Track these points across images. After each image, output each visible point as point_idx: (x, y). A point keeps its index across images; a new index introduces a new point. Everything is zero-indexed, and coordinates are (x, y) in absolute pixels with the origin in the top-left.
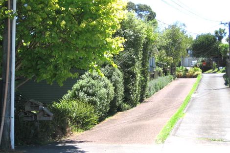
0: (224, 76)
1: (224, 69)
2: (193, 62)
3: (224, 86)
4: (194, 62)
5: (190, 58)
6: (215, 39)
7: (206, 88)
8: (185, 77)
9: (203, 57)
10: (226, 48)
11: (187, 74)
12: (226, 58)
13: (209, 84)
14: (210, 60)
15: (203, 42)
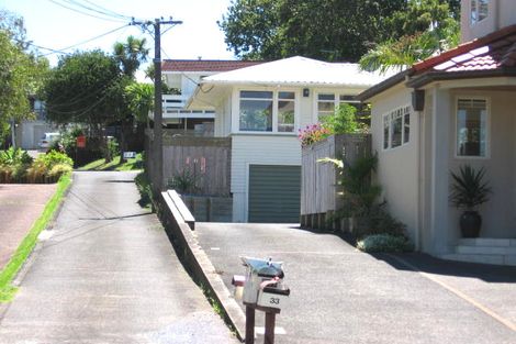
0: (138, 180)
1: (139, 157)
2: (48, 135)
3: (138, 209)
4: (52, 135)
5: (41, 123)
6: (115, 70)
7: (85, 215)
8: (22, 179)
9: (80, 120)
10: (147, 97)
11: (29, 170)
12: (144, 125)
13: (94, 202)
14: (100, 133)
15: (79, 77)
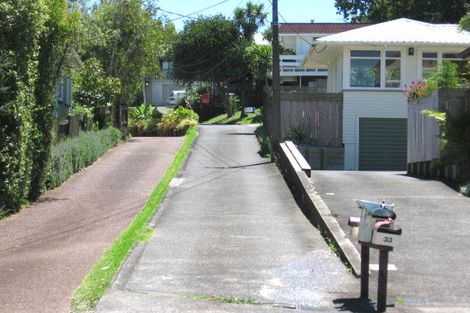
0: (257, 133)
1: (258, 112)
3: (259, 159)
4: (179, 93)
5: (170, 82)
6: (235, 33)
7: (211, 164)
8: (153, 132)
9: (204, 79)
10: (266, 58)
11: (159, 125)
12: (264, 83)
13: (218, 153)
14: (221, 89)
15: (203, 40)
